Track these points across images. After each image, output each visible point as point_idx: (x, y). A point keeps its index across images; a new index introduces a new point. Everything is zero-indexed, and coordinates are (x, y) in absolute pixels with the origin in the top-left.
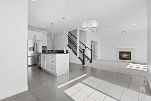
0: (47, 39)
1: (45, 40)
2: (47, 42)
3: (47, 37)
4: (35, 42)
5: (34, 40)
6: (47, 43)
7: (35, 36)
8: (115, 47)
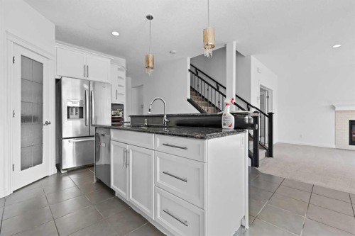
0: (123, 83)
1: (119, 86)
2: (123, 91)
3: (123, 74)
4: (86, 87)
5: (83, 81)
6: (124, 93)
7: (86, 68)
8: (333, 107)
